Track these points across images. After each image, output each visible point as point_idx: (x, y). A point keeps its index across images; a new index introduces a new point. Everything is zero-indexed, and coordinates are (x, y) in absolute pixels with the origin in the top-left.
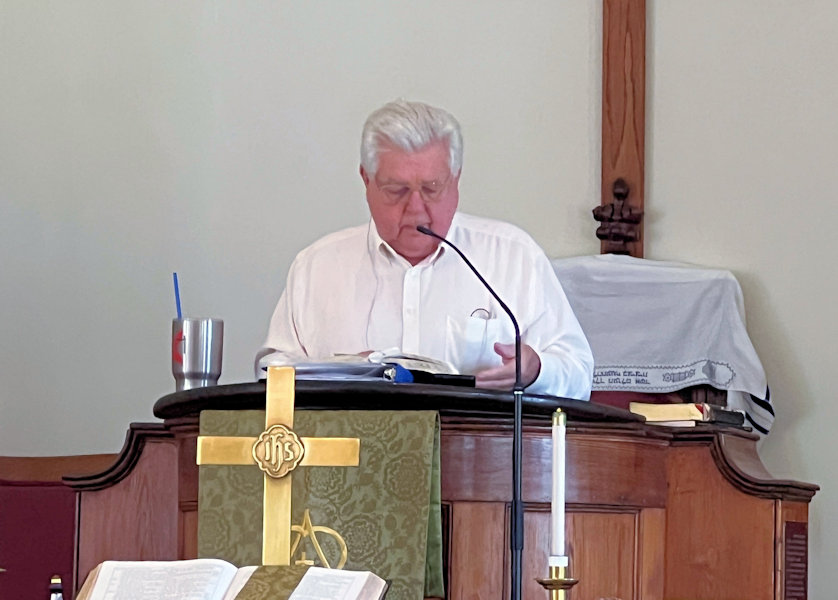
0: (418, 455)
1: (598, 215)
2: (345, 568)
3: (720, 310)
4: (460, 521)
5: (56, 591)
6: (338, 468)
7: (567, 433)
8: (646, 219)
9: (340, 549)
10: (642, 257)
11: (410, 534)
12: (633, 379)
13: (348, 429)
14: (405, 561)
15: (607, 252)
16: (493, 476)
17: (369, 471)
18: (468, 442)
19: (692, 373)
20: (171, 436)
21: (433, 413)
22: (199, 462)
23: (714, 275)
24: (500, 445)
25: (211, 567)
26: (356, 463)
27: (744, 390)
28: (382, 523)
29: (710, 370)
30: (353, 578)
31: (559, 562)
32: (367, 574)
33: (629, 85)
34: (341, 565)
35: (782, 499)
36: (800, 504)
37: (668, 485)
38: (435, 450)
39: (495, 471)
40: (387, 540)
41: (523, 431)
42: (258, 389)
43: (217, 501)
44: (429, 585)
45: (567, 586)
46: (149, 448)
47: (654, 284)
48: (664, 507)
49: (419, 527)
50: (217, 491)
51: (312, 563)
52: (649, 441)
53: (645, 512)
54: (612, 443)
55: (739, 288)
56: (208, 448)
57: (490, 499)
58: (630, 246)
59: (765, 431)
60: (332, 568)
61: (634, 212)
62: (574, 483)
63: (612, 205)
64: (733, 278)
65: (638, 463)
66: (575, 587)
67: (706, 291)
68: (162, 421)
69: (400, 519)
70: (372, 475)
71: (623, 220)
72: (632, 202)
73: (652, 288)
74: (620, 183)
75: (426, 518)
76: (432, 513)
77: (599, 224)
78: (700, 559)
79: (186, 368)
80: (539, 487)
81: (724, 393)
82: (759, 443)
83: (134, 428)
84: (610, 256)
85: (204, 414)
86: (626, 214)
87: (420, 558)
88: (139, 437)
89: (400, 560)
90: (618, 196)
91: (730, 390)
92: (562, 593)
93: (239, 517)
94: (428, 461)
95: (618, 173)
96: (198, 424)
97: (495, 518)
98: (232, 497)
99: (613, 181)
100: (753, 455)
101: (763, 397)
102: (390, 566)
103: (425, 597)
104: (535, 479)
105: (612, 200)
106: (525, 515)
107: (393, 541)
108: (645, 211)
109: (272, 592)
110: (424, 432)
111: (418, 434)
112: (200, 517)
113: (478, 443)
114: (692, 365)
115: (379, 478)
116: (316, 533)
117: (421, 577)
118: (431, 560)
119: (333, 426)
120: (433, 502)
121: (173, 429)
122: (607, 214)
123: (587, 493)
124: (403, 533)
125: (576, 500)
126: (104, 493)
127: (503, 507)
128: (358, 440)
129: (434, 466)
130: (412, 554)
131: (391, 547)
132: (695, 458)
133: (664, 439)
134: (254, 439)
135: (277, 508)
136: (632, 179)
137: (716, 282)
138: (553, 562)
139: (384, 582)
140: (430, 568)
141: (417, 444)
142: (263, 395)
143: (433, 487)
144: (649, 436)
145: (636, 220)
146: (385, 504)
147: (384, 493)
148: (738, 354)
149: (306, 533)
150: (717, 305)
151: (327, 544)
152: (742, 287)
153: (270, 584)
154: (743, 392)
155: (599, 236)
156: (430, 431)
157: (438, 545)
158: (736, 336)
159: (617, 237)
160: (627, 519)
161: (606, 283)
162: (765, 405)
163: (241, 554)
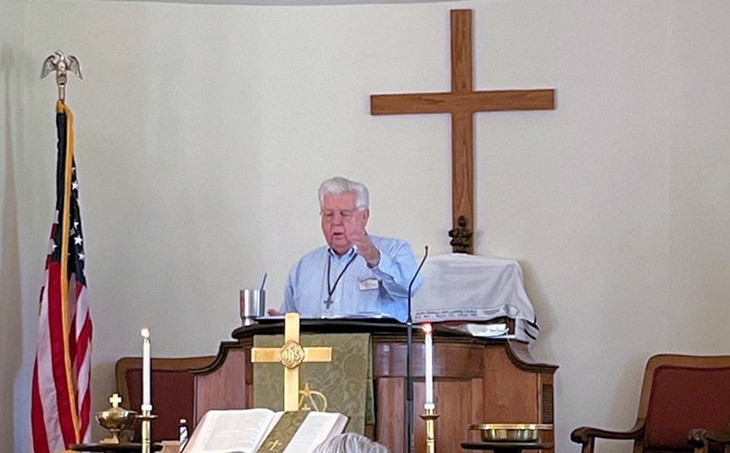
0: (360, 354)
1: (451, 234)
2: (327, 411)
3: (511, 279)
4: (382, 387)
5: (183, 425)
6: (323, 362)
7: (433, 343)
8: (474, 235)
9: (323, 402)
10: (472, 254)
11: (358, 393)
12: (469, 314)
13: (326, 343)
14: (356, 406)
15: (454, 252)
16: (398, 364)
17: (337, 363)
18: (386, 348)
19: (497, 311)
20: (241, 347)
21: (368, 335)
22: (253, 361)
23: (508, 262)
24: (402, 349)
25: (261, 413)
26: (330, 360)
27: (524, 318)
28: (343, 388)
29: (507, 309)
30: (331, 417)
31: (430, 407)
32: (339, 414)
33: (465, 170)
34: (324, 409)
35: (541, 372)
36: (549, 375)
37: (484, 367)
38: (369, 352)
39: (400, 361)
40: (346, 397)
41: (412, 342)
42: (282, 324)
43: (262, 379)
44: (367, 418)
45: (434, 418)
46: (230, 354)
47: (478, 268)
48: (482, 377)
49: (362, 390)
50: (263, 375)
51: (309, 409)
52: (475, 346)
53: (473, 380)
54: (456, 347)
55: (520, 268)
56: (258, 354)
57: (397, 375)
58: (467, 249)
59: (534, 338)
60: (320, 411)
61: (470, 232)
62: (439, 367)
63: (458, 230)
64: (517, 264)
65: (470, 356)
66: (439, 419)
67: (503, 271)
68: (236, 340)
69: (352, 386)
70: (338, 366)
71: (464, 237)
72: (468, 228)
73: (478, 269)
74: (462, 218)
75: (365, 386)
76: (368, 384)
77: (451, 239)
78: (501, 403)
79: (247, 314)
80: (420, 369)
81: (514, 320)
82: (529, 346)
83: (223, 344)
84: (458, 254)
85: (255, 337)
86: (465, 234)
87: (363, 405)
88: (225, 348)
89: (352, 407)
90: (461, 225)
91: (517, 318)
92: (431, 421)
93: (274, 387)
94: (366, 358)
95: (460, 214)
96: (252, 342)
97: (399, 384)
98: (271, 378)
99: (457, 217)
100: (526, 351)
101: (533, 322)
102: (347, 411)
103: (366, 424)
104: (419, 366)
105: (457, 226)
106: (415, 384)
107: (349, 398)
108: (475, 230)
109: (292, 424)
110: (363, 344)
111: (360, 345)
112: (255, 388)
113: (391, 348)
114: (499, 306)
115: (342, 366)
116: (312, 395)
117: (363, 415)
118: (369, 407)
119: (319, 342)
120: (368, 378)
121: (242, 345)
122: (455, 233)
123: (444, 372)
124: (354, 393)
125: (439, 375)
126: (208, 376)
127: (402, 379)
128: (330, 349)
129: (369, 360)
130: (358, 403)
131: (349, 400)
132: (497, 353)
133: (482, 344)
134: (279, 349)
135: (291, 382)
136: (467, 216)
137: (508, 266)
138: (427, 407)
139: (347, 418)
140: (367, 410)
141: (360, 349)
142: (283, 328)
143: (368, 371)
144: (474, 343)
145: (469, 236)
146: (346, 379)
147: (344, 373)
148: (521, 301)
149: (306, 394)
150: (510, 276)
151: (318, 400)
152: (523, 268)
153: (291, 421)
154: (524, 320)
155: (452, 243)
156: (367, 343)
157: (370, 399)
158: (519, 292)
159: (461, 245)
160: (464, 384)
161: (454, 267)
162: (534, 325)
163: (276, 405)
